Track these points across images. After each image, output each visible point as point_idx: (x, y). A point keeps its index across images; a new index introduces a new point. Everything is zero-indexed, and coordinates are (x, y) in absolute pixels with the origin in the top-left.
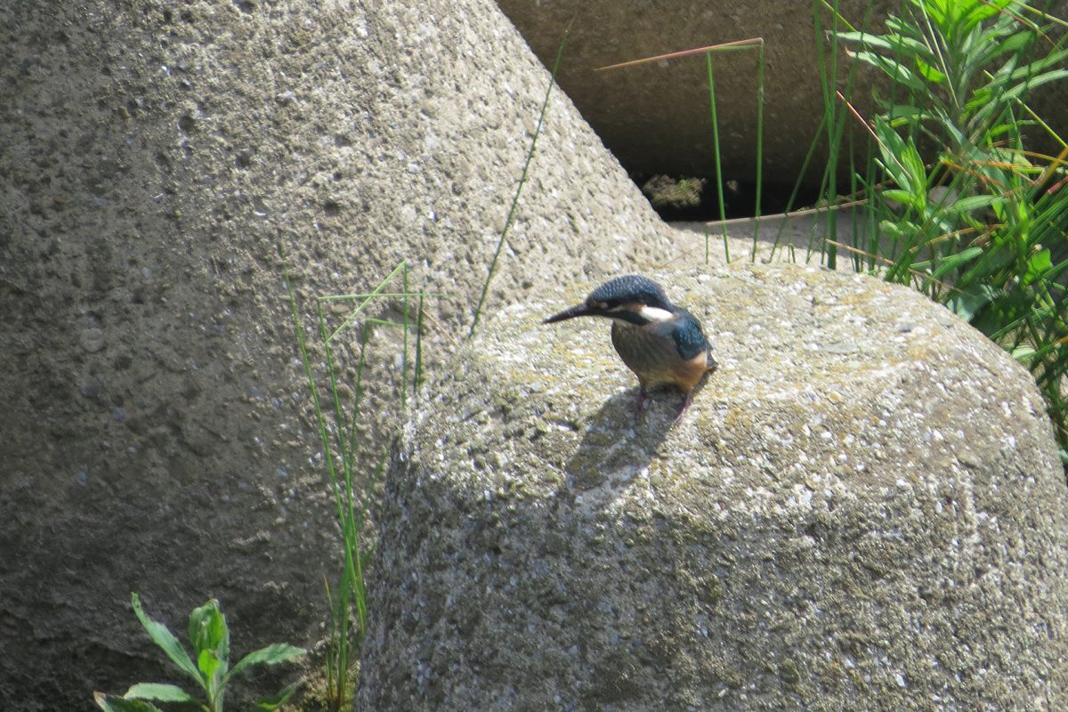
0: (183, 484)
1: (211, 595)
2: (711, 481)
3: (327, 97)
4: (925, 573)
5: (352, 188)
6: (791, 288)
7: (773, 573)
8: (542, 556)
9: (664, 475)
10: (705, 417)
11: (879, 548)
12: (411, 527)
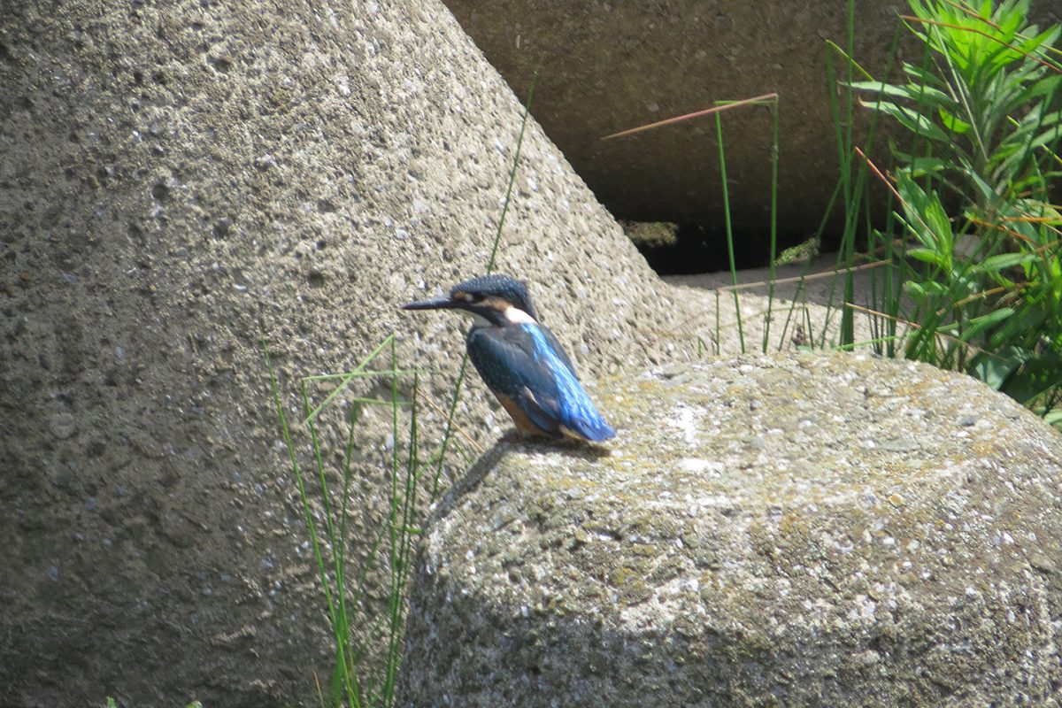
0: (162, 578)
1: (193, 696)
2: (766, 593)
3: (309, 161)
4: (998, 688)
5: (337, 257)
6: (840, 378)
7: (836, 692)
8: (585, 677)
9: (715, 588)
10: (758, 524)
11: (948, 663)
12: (441, 645)
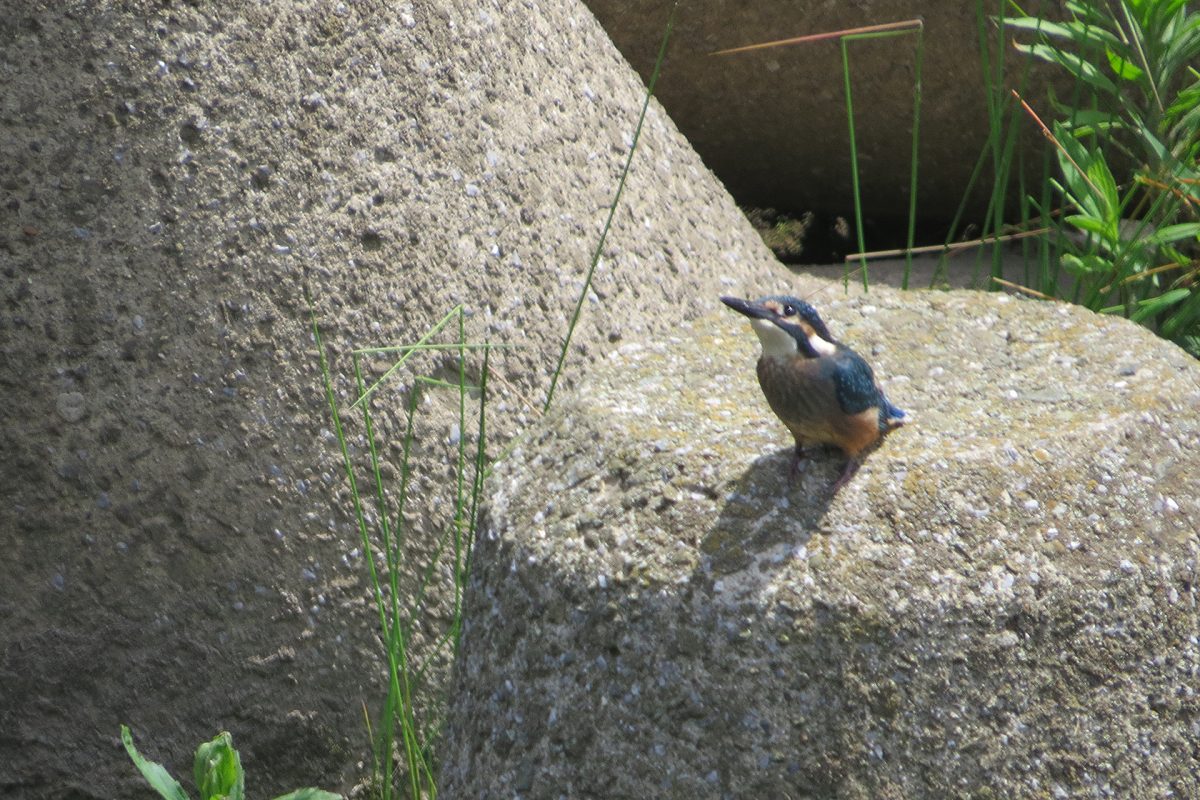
0: (185, 588)
1: (221, 728)
2: (886, 562)
3: (365, 101)
4: (1156, 678)
5: (396, 215)
6: (979, 321)
7: (966, 678)
8: (672, 658)
9: (827, 555)
10: (878, 481)
11: (1099, 647)
12: (504, 623)
